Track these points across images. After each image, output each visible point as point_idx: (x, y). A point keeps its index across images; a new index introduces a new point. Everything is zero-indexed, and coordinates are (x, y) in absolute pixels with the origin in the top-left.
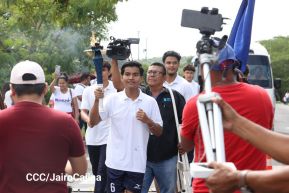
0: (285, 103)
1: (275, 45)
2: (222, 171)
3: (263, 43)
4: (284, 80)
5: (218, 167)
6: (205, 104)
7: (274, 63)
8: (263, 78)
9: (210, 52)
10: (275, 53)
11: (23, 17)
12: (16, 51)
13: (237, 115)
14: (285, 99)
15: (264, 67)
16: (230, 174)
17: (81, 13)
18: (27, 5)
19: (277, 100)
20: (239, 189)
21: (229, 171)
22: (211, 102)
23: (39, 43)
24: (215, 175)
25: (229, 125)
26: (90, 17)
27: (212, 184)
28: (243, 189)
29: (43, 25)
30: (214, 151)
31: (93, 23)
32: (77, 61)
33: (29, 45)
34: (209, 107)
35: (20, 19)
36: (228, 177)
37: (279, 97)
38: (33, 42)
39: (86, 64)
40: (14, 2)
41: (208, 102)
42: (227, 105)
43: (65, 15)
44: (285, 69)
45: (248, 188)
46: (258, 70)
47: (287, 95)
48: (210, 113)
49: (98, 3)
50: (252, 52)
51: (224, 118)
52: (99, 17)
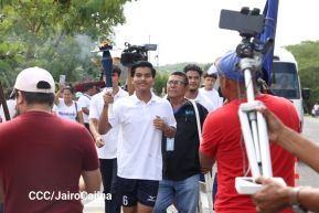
0: (313, 115)
1: (302, 51)
2: (271, 187)
3: (289, 48)
4: (313, 90)
5: (267, 182)
6: (248, 113)
7: (302, 71)
8: (289, 88)
9: (251, 57)
10: (303, 60)
11: (20, 18)
12: (11, 57)
13: (283, 125)
14: (313, 112)
15: (291, 76)
16: (280, 191)
17: (84, 15)
18: (24, 5)
19: (305, 112)
20: (290, 206)
21: (278, 187)
22: (255, 111)
23: (37, 48)
24: (263, 191)
25: (274, 136)
26: (95, 18)
27: (260, 201)
28: (295, 207)
29: (42, 28)
30: (260, 164)
31: (98, 25)
32: (80, 68)
33: (25, 50)
34: (252, 117)
35: (15, 22)
36: (278, 194)
37: (308, 109)
38: (30, 47)
39: (90, 72)
40: (9, 3)
41: (252, 111)
42: (273, 114)
43: (66, 17)
44: (314, 78)
45: (301, 206)
46: (284, 79)
47: (316, 107)
48: (253, 123)
49: (104, 4)
50: (277, 58)
51: (270, 129)
52: (105, 19)
